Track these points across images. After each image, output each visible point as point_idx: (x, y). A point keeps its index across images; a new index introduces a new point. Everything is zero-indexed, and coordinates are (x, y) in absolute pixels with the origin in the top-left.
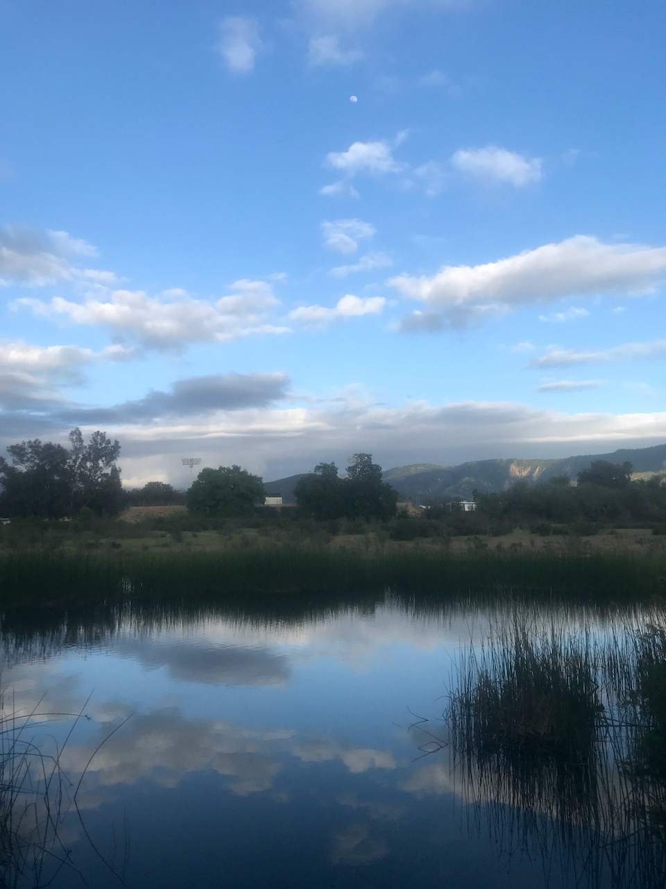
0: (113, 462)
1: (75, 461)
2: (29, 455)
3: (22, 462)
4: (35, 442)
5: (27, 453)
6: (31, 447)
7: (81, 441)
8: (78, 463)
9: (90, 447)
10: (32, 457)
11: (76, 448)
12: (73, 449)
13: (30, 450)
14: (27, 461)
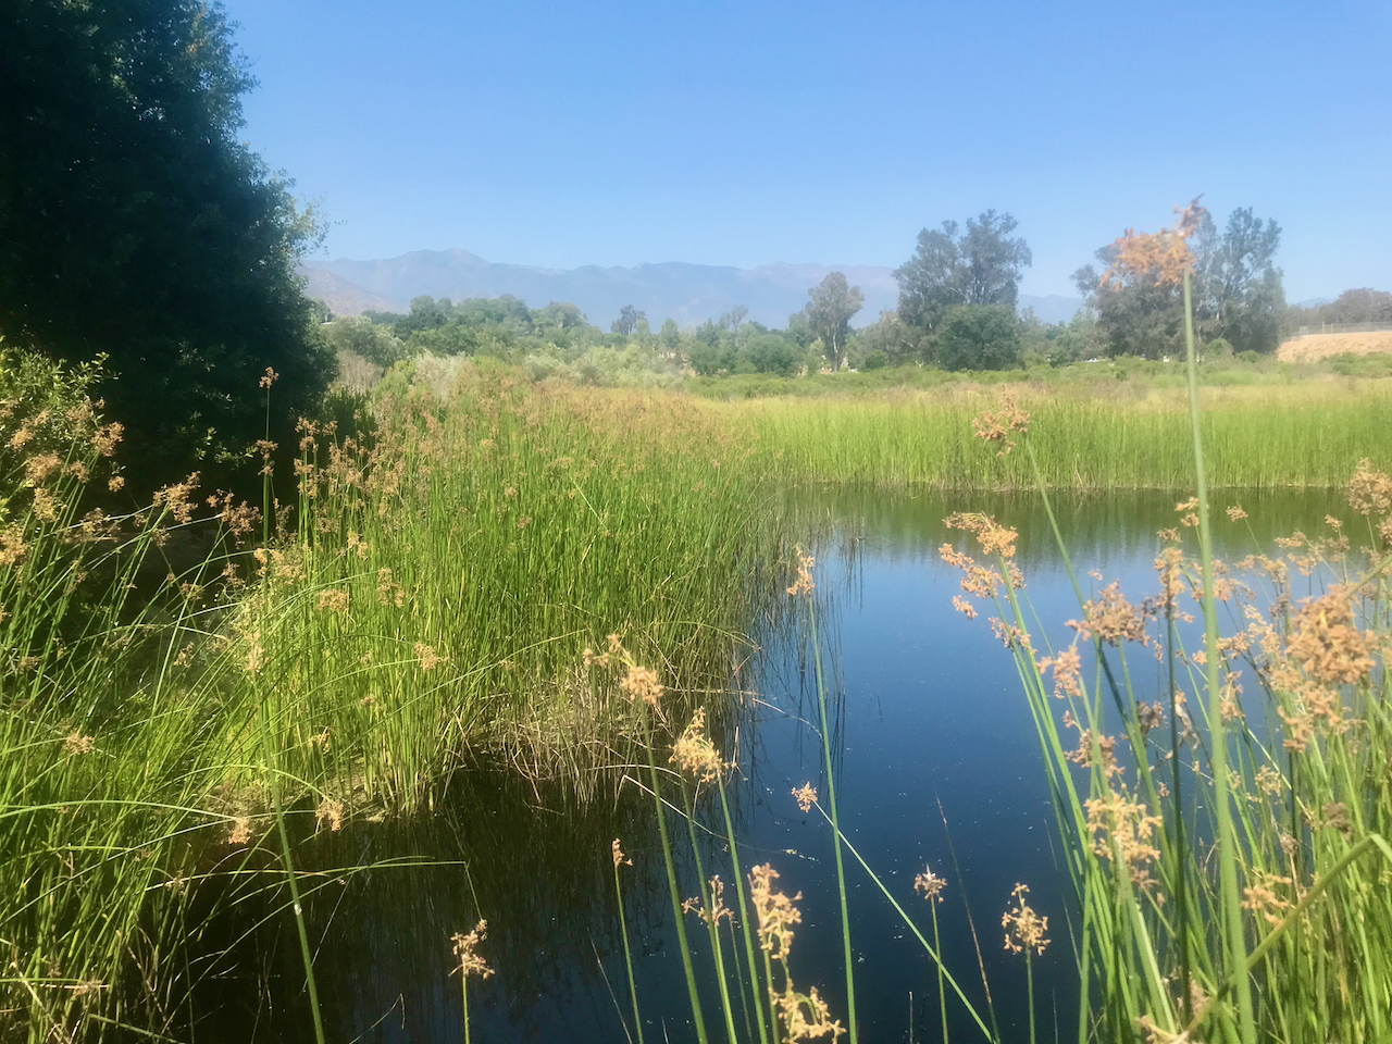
0: (1267, 260)
7: (1212, 229)
8: (1208, 266)
9: (1228, 237)
11: (1204, 243)
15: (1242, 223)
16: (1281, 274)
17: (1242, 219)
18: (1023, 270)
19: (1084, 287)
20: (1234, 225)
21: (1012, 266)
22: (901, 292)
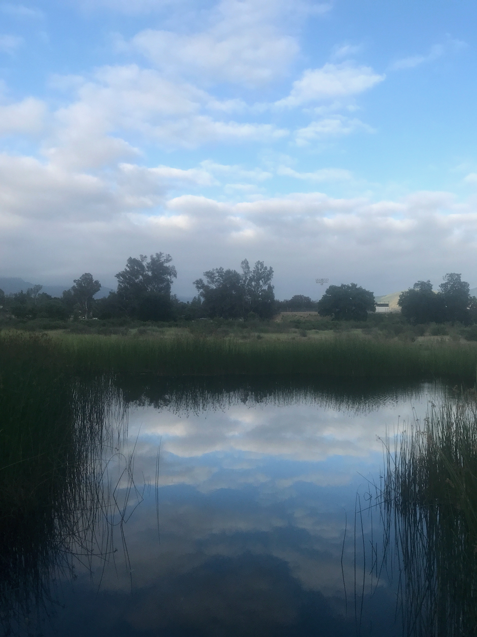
0: (269, 282)
1: (245, 282)
2: (217, 278)
3: (213, 282)
4: (220, 269)
5: (215, 276)
6: (218, 272)
7: (248, 268)
8: (247, 283)
9: (254, 272)
10: (218, 279)
11: (245, 273)
12: (243, 273)
13: (217, 274)
14: (216, 281)
15: (260, 267)
16: (273, 288)
17: (260, 265)
18: (173, 279)
19: (198, 287)
20: (256, 266)
21: (169, 277)
22: (119, 285)
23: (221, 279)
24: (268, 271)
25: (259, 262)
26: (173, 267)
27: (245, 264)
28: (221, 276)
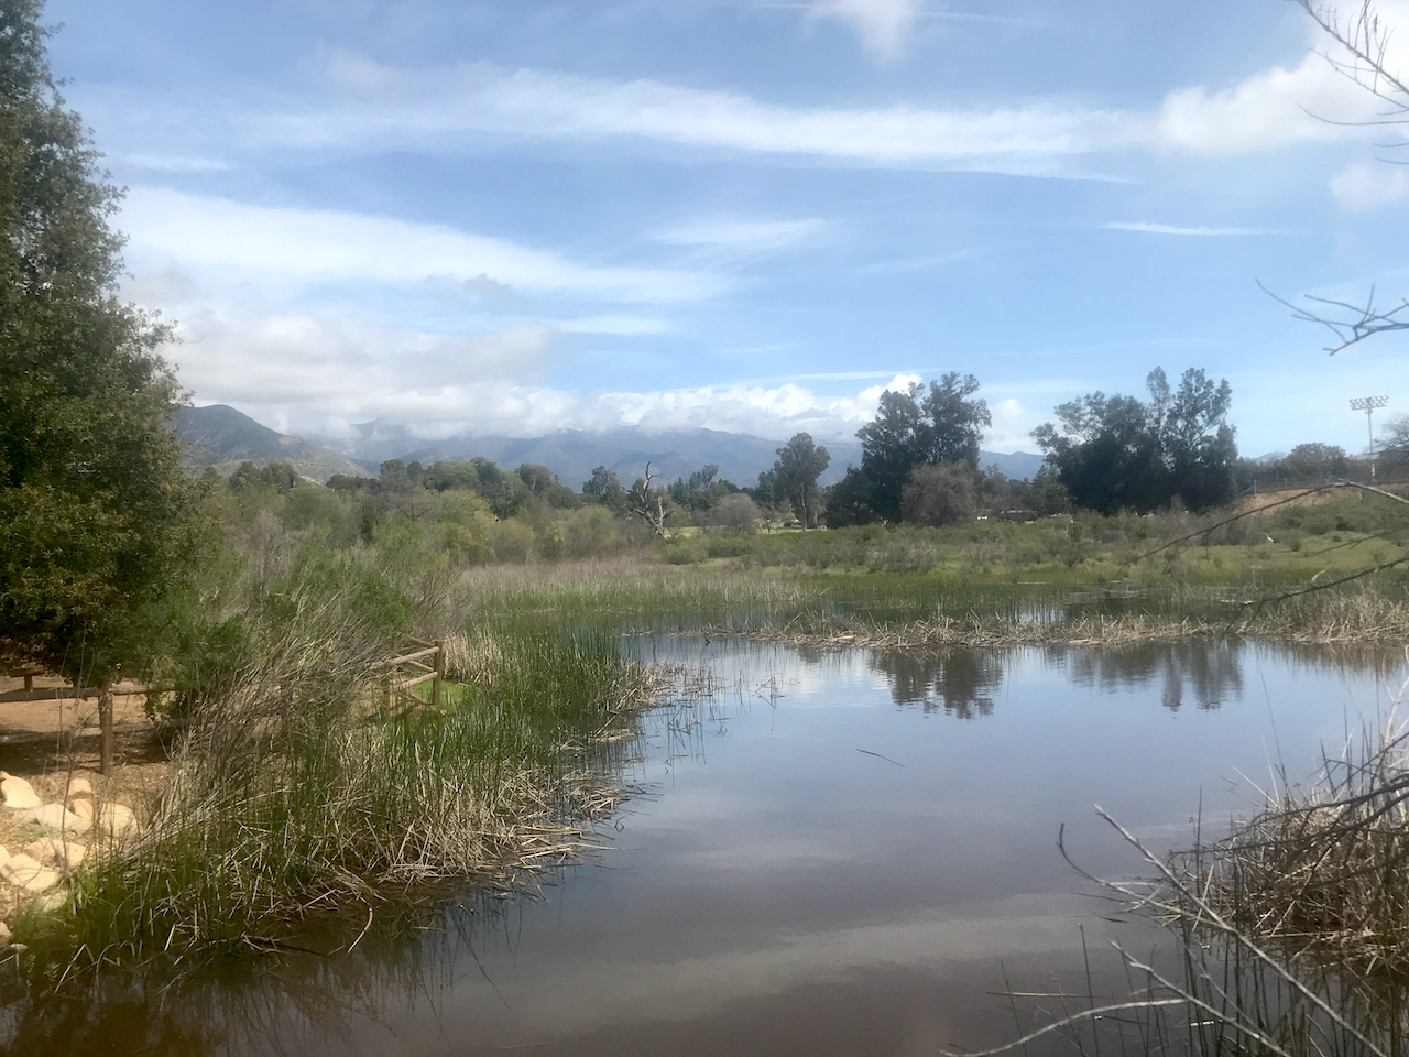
1: (1157, 421)
2: (1087, 418)
3: (1077, 427)
4: (1095, 397)
5: (1083, 415)
6: (1090, 404)
8: (1162, 424)
10: (1091, 420)
12: (1153, 402)
13: (1088, 409)
14: (1085, 427)
15: (1193, 382)
17: (1194, 379)
18: (984, 430)
19: (1044, 444)
22: (865, 452)
23: (1097, 418)
24: (1219, 391)
25: (1191, 372)
26: (983, 403)
27: (1158, 379)
28: (1099, 413)
